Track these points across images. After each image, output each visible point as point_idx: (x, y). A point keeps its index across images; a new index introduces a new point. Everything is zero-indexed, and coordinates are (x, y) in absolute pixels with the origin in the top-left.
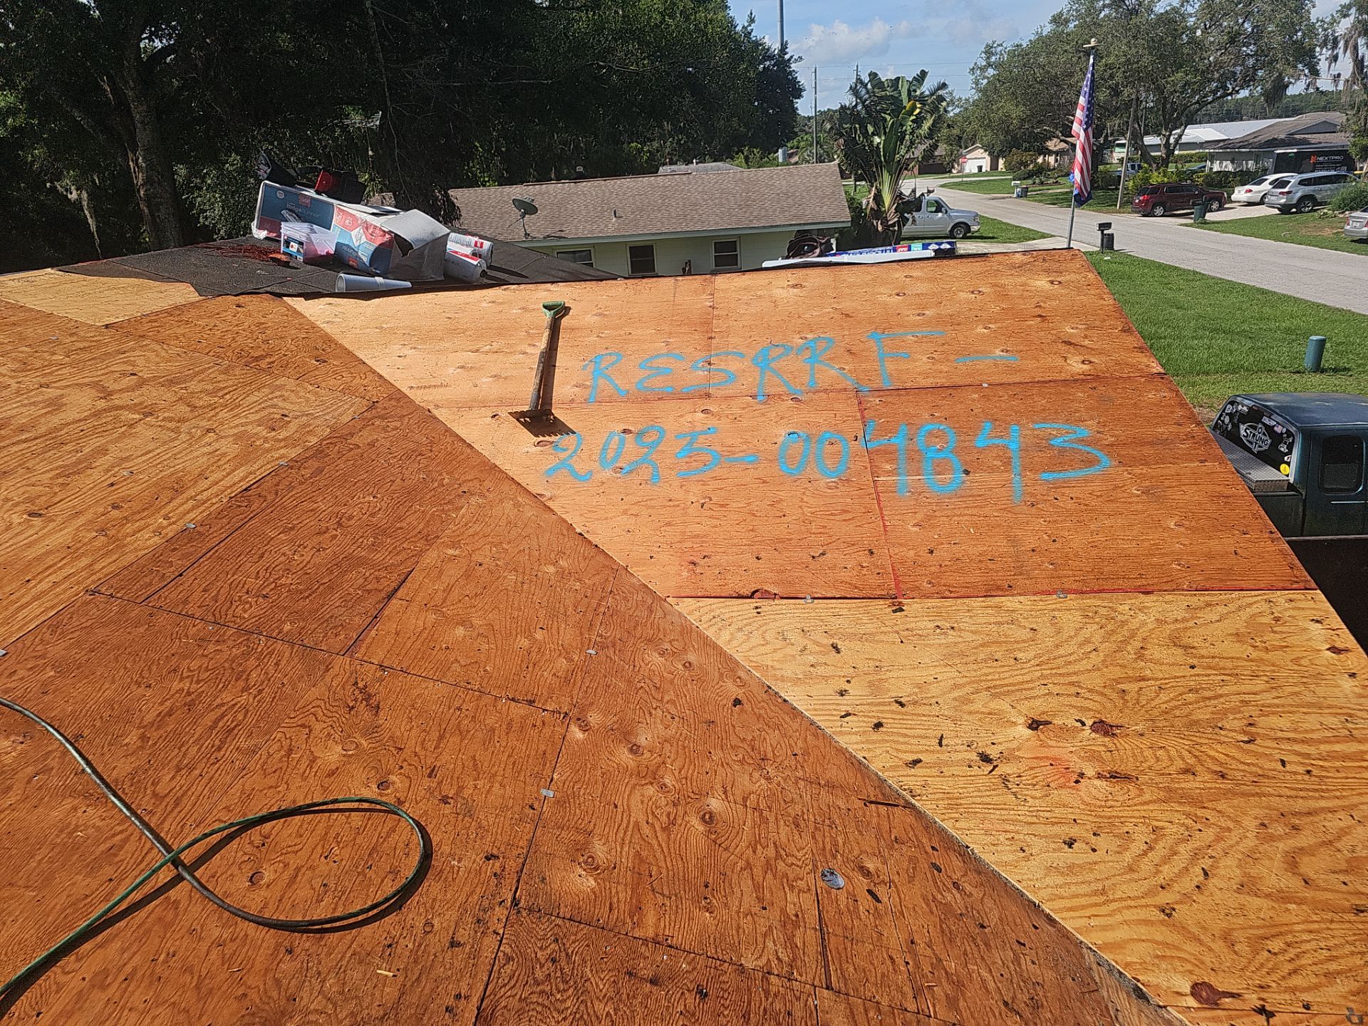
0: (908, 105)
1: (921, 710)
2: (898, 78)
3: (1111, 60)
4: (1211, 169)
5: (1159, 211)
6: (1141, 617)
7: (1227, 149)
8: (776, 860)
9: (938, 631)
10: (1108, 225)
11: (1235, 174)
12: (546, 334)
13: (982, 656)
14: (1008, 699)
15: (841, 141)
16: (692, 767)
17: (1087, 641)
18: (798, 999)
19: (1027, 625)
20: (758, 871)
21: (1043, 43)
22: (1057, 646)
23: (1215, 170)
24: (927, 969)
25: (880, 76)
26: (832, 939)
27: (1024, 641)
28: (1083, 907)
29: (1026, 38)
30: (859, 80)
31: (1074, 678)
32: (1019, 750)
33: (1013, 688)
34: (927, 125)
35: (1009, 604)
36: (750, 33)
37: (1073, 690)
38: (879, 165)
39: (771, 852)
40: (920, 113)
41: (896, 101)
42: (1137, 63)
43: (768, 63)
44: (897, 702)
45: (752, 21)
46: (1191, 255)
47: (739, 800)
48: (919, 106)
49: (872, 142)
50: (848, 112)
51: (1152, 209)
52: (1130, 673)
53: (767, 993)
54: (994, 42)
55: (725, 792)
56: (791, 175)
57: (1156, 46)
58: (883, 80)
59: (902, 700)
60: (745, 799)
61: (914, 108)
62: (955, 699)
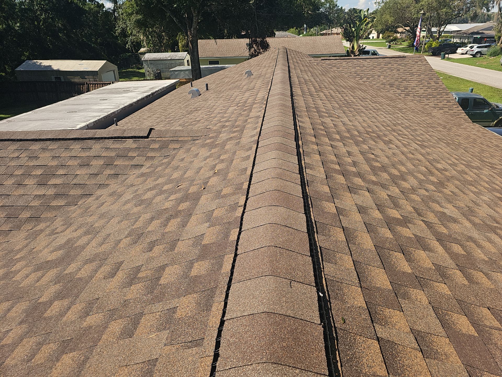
0: (365, 19)
2: (361, 10)
7: (459, 34)
11: (459, 43)
15: (343, 29)
23: (454, 42)
25: (356, 9)
34: (370, 25)
38: (354, 37)
40: (368, 22)
41: (360, 17)
48: (368, 19)
49: (352, 30)
56: (326, 39)
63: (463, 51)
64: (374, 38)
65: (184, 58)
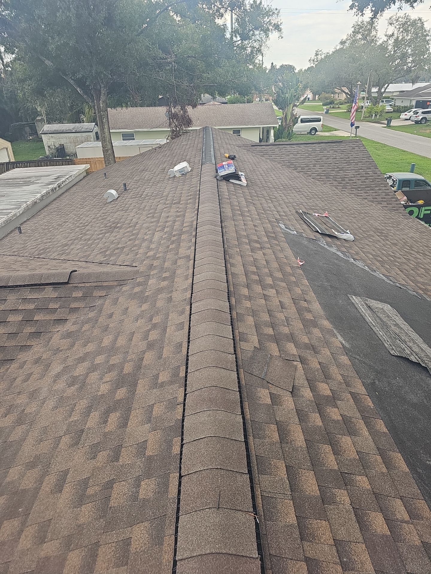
10: (358, 127)
11: (403, 107)
46: (384, 138)
56: (257, 106)
63: (406, 116)
64: (310, 100)
65: (91, 131)
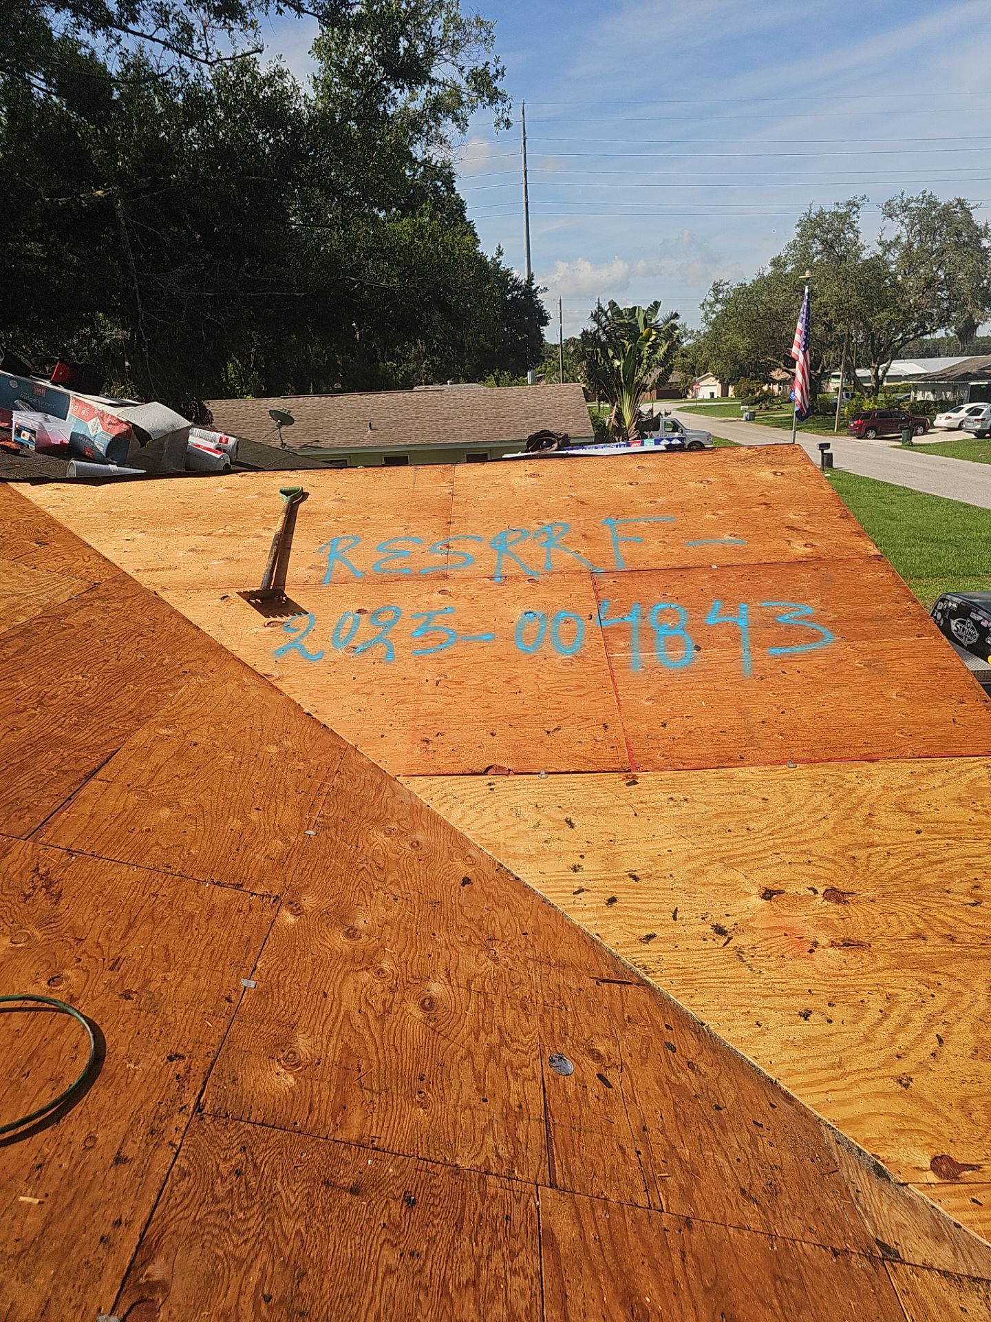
0: (645, 332)
1: (654, 883)
2: (635, 308)
3: (825, 299)
4: (915, 398)
5: (871, 434)
6: (868, 784)
7: (928, 382)
8: (500, 1046)
9: (672, 803)
10: (827, 446)
11: (936, 403)
12: (282, 517)
13: (715, 827)
14: (741, 870)
15: (584, 363)
16: (413, 950)
17: (817, 809)
18: (518, 1200)
19: (758, 794)
20: (479, 1060)
21: (764, 283)
22: (788, 815)
23: (918, 399)
24: (659, 1158)
25: (619, 305)
26: (558, 1129)
27: (756, 811)
28: (821, 1082)
29: (749, 278)
30: (600, 308)
31: (806, 847)
32: (753, 920)
33: (747, 858)
34: (662, 350)
35: (741, 774)
36: (499, 265)
37: (805, 858)
38: (619, 385)
39: (495, 1038)
40: (656, 339)
41: (633, 328)
42: (848, 302)
43: (516, 292)
44: (631, 876)
45: (500, 253)
46: (900, 472)
47: (463, 983)
48: (654, 333)
49: (612, 364)
50: (590, 337)
51: (866, 433)
52: (860, 840)
53: (483, 1195)
54: (721, 281)
55: (448, 976)
56: (538, 393)
57: (863, 287)
58: (621, 309)
59: (634, 874)
60: (469, 982)
61: (650, 335)
62: (689, 871)
63: (949, 421)
64: (715, 396)
